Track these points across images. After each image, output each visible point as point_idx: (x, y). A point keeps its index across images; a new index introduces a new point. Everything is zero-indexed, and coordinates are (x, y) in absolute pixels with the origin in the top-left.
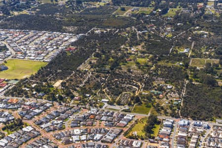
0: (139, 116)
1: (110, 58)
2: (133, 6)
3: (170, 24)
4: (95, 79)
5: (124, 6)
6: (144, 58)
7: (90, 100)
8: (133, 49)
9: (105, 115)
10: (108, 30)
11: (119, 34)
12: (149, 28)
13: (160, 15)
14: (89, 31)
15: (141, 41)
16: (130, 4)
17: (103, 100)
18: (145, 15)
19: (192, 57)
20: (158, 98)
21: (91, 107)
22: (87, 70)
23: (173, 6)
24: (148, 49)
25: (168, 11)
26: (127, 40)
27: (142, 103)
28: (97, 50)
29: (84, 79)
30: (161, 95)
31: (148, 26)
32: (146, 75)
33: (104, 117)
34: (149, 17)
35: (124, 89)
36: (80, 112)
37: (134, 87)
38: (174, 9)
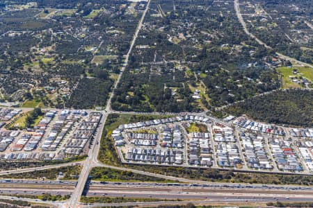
10: (24, 32)
15: (53, 42)
19: (97, 54)
20: (50, 93)
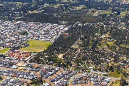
0: (114, 79)
1: (90, 41)
2: (99, 9)
3: (123, 21)
4: (82, 54)
5: (94, 10)
6: (111, 41)
7: (82, 68)
8: (103, 36)
9: (92, 78)
11: (93, 26)
12: (111, 23)
13: (116, 15)
14: (75, 24)
16: (97, 9)
17: (90, 67)
18: (107, 15)
21: (83, 72)
22: (77, 48)
23: (123, 10)
24: (112, 36)
25: (121, 13)
26: (98, 30)
27: (114, 71)
28: (82, 35)
29: (76, 54)
30: (125, 66)
31: (110, 22)
32: (114, 53)
33: (92, 79)
34: (110, 16)
35: (101, 61)
36: (77, 75)
37: (108, 60)
38: (124, 12)
